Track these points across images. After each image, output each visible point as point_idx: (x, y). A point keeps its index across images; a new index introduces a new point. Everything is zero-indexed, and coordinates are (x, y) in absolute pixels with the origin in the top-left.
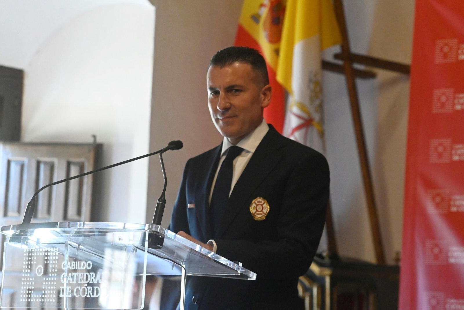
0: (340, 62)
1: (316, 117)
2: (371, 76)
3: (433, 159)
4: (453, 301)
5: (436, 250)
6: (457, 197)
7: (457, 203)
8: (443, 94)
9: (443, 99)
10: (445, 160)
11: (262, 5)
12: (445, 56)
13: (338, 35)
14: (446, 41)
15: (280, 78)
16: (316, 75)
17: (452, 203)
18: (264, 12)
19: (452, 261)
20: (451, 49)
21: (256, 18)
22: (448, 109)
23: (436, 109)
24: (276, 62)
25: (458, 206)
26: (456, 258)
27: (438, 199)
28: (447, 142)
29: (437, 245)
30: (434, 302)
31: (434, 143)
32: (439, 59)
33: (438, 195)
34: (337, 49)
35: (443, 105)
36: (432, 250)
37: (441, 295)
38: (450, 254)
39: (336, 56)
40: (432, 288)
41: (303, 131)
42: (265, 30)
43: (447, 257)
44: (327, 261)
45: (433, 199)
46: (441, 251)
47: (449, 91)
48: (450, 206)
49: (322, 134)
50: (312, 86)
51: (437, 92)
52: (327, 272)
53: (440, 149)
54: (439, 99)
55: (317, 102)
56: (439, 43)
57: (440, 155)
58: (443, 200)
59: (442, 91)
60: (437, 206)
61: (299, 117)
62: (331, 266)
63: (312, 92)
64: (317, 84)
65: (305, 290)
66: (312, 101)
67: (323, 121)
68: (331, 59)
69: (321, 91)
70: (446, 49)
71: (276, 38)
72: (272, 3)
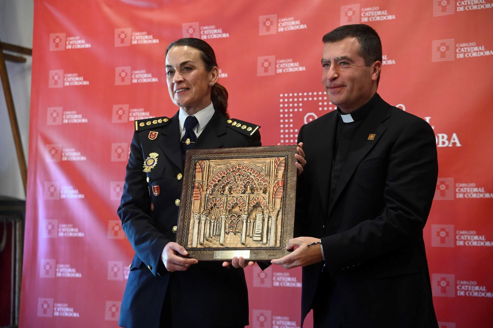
3: (50, 122)
4: (64, 226)
5: (52, 189)
6: (67, 150)
7: (67, 154)
8: (56, 74)
9: (56, 78)
10: (58, 122)
12: (57, 45)
14: (58, 34)
17: (63, 154)
19: (63, 196)
20: (61, 40)
22: (60, 85)
23: (51, 85)
25: (68, 157)
26: (66, 194)
27: (53, 152)
28: (59, 109)
29: (52, 186)
30: (50, 227)
31: (50, 110)
32: (52, 48)
33: (53, 148)
35: (56, 82)
36: (49, 189)
37: (55, 222)
38: (62, 192)
40: (49, 217)
43: (60, 194)
45: (50, 151)
46: (55, 189)
47: (60, 72)
48: (62, 156)
51: (52, 73)
53: (55, 115)
54: (53, 78)
56: (52, 36)
57: (54, 119)
58: (56, 152)
59: (55, 72)
60: (53, 156)
70: (57, 41)
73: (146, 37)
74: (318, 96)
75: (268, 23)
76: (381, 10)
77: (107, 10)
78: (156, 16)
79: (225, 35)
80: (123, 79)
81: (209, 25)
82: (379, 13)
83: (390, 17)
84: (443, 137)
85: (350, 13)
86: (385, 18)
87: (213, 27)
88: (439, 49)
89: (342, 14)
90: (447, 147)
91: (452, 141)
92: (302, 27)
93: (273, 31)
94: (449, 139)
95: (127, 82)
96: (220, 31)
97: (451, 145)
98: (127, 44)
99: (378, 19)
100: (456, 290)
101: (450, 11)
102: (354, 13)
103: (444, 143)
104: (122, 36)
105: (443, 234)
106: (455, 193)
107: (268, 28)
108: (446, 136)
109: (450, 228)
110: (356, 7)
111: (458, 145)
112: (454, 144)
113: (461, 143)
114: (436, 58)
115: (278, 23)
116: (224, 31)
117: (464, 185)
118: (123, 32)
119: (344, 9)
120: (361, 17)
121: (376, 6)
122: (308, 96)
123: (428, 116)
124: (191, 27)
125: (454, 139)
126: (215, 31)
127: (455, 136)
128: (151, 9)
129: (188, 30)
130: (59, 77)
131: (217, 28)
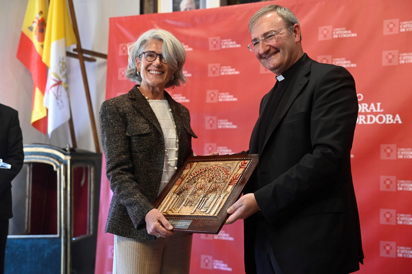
0: (76, 53)
1: (64, 80)
2: (93, 60)
8: (123, 71)
9: (123, 73)
11: (34, 22)
12: (124, 52)
13: (75, 40)
14: (124, 44)
15: (44, 60)
16: (63, 59)
18: (35, 26)
20: (126, 48)
21: (31, 29)
22: (125, 78)
23: (120, 78)
24: (42, 52)
32: (120, 53)
34: (75, 46)
35: (123, 76)
39: (74, 50)
41: (57, 87)
42: (36, 34)
44: (68, 152)
49: (67, 89)
50: (61, 65)
51: (120, 70)
52: (68, 158)
54: (121, 74)
55: (64, 73)
56: (121, 45)
61: (54, 80)
62: (71, 155)
63: (61, 67)
64: (63, 63)
65: (57, 167)
66: (61, 72)
67: (67, 82)
68: (71, 51)
69: (66, 67)
70: (124, 48)
71: (42, 39)
72: (39, 21)
76: (347, 29)
78: (191, 32)
79: (238, 46)
81: (227, 38)
82: (346, 32)
83: (353, 35)
84: (389, 117)
86: (349, 35)
87: (230, 40)
88: (387, 57)
89: (320, 32)
90: (392, 124)
91: (396, 120)
94: (394, 118)
96: (235, 43)
97: (395, 122)
99: (345, 36)
100: (397, 220)
101: (395, 31)
102: (328, 32)
103: (390, 121)
105: (388, 182)
106: (397, 155)
108: (391, 116)
109: (393, 178)
110: (330, 28)
111: (400, 122)
112: (397, 121)
113: (402, 120)
114: (385, 63)
116: (238, 43)
117: (403, 149)
119: (321, 29)
120: (333, 35)
121: (343, 27)
123: (379, 102)
124: (215, 40)
125: (397, 118)
126: (231, 43)
127: (397, 116)
128: (187, 28)
129: (212, 42)
131: (232, 41)
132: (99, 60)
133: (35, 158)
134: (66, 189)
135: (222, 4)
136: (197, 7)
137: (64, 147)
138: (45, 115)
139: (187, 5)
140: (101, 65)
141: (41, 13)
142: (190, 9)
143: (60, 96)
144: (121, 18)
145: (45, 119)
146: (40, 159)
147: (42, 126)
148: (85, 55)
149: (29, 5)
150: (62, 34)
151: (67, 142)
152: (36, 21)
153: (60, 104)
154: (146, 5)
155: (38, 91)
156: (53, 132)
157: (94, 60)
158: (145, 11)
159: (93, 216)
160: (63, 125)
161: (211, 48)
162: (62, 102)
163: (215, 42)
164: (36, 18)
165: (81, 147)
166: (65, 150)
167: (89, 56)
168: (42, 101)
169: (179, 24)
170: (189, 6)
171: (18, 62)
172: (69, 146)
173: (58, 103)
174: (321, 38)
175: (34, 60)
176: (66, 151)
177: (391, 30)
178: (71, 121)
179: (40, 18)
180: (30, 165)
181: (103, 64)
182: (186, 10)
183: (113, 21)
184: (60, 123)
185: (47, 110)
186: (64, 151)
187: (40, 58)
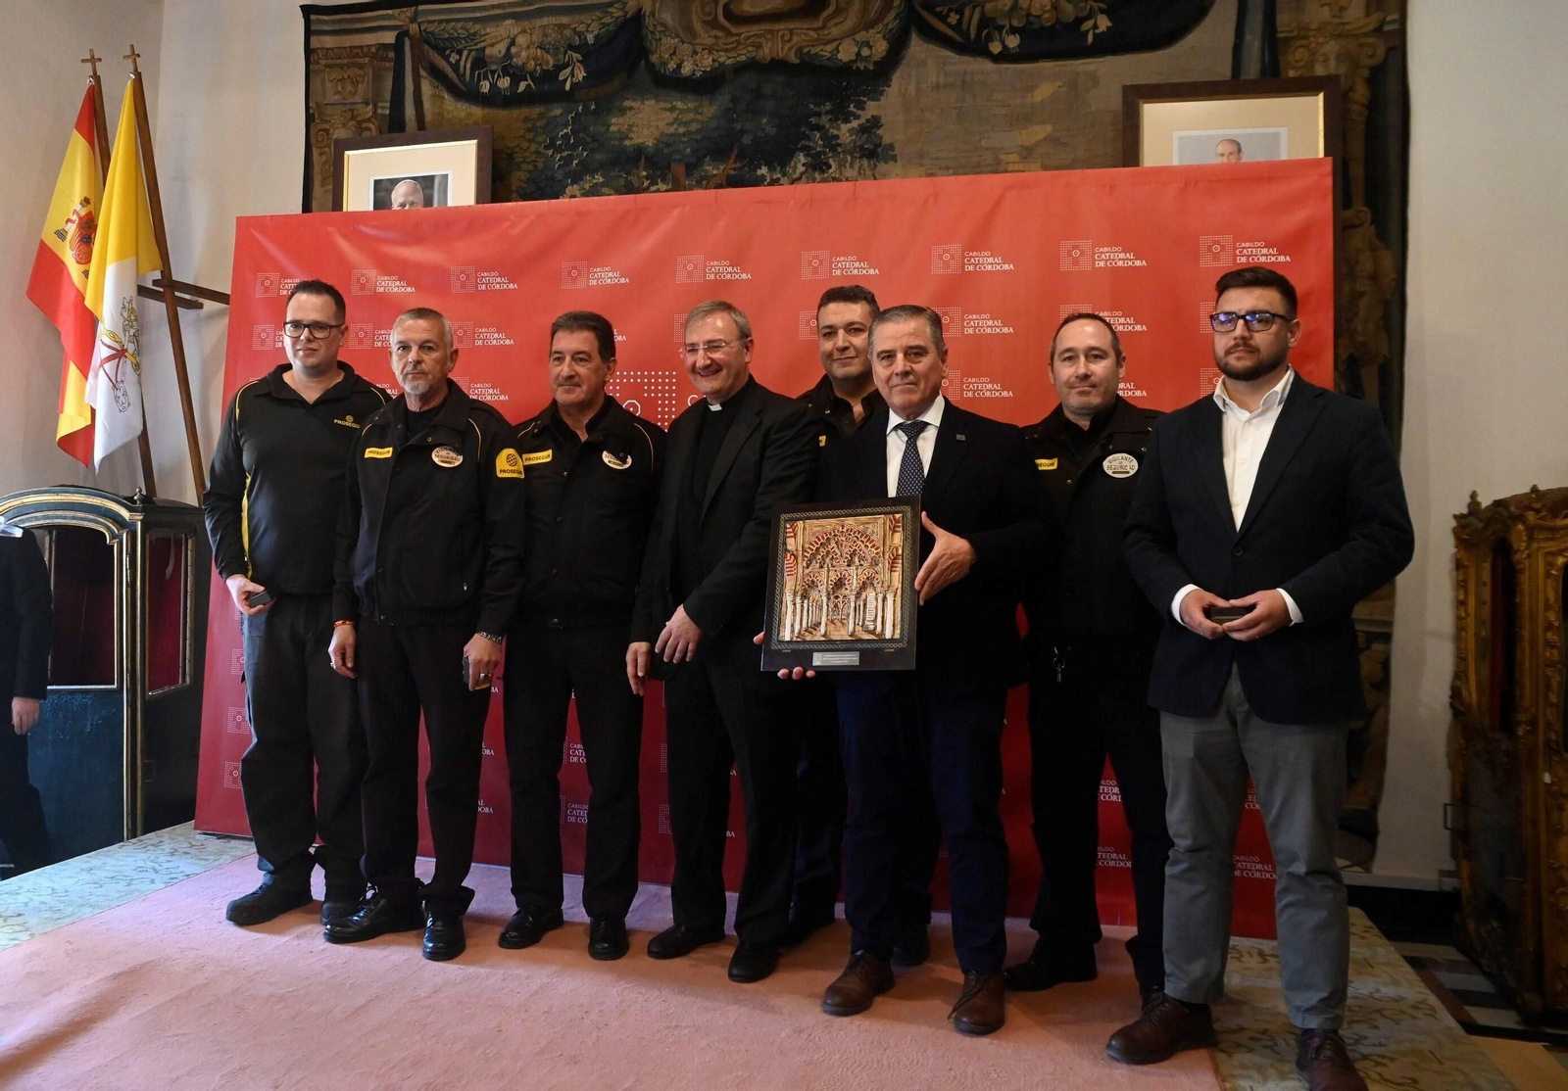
0: (159, 289)
1: (131, 348)
2: (198, 306)
8: (264, 331)
9: (263, 335)
11: (69, 220)
12: (266, 290)
13: (158, 260)
14: (268, 274)
15: (88, 303)
16: (130, 302)
18: (72, 229)
20: (271, 283)
21: (61, 235)
22: (268, 346)
23: (257, 346)
24: (86, 285)
32: (259, 294)
34: (157, 275)
35: (263, 342)
39: (155, 283)
41: (114, 362)
42: (72, 248)
44: (139, 504)
47: (269, 327)
49: (137, 367)
50: (126, 314)
51: (259, 328)
52: (139, 517)
54: (259, 337)
55: (132, 331)
56: (260, 276)
59: (261, 327)
61: (109, 347)
62: (143, 510)
63: (125, 320)
64: (132, 311)
65: (113, 536)
66: (125, 330)
67: (138, 352)
68: (150, 285)
69: (136, 320)
70: (267, 283)
71: (85, 258)
72: (80, 218)
73: (398, 283)
74: (643, 377)
75: (574, 273)
76: (733, 265)
77: (344, 245)
78: (413, 254)
79: (512, 286)
80: (361, 342)
81: (489, 269)
82: (730, 269)
83: (744, 276)
85: (690, 267)
86: (737, 277)
87: (496, 273)
88: (808, 322)
89: (680, 266)
92: (623, 280)
93: (581, 284)
95: (366, 346)
96: (505, 279)
98: (367, 293)
99: (728, 276)
102: (696, 267)
104: (363, 280)
107: (574, 280)
110: (700, 258)
114: (804, 333)
115: (589, 273)
116: (511, 280)
118: (363, 275)
119: (682, 260)
120: (705, 273)
121: (725, 260)
122: (628, 377)
124: (463, 272)
126: (498, 280)
128: (406, 244)
129: (458, 276)
130: (268, 334)
131: (501, 275)
132: (210, 305)
133: (65, 518)
134: (132, 585)
135: (479, 200)
136: (428, 202)
137: (128, 494)
138: (89, 423)
139: (405, 195)
140: (214, 316)
141: (86, 201)
142: (412, 204)
143: (122, 381)
144: (264, 217)
145: (89, 432)
146: (74, 518)
147: (80, 448)
148: (177, 294)
149: (60, 184)
150: (131, 249)
151: (134, 484)
152: (74, 217)
153: (122, 398)
154: (317, 190)
155: (73, 371)
156: (103, 460)
157: (200, 306)
158: (315, 205)
159: (190, 645)
160: (126, 446)
161: (456, 288)
162: (125, 394)
163: (463, 277)
164: (75, 212)
165: (164, 494)
166: (131, 499)
167: (187, 297)
168: (81, 392)
169: (390, 235)
170: (411, 199)
171: (29, 305)
172: (140, 491)
173: (117, 398)
174: (681, 278)
175: (67, 300)
176: (135, 502)
177: (815, 271)
178: (144, 438)
179: (83, 213)
180: (51, 534)
181: (219, 314)
182: (403, 205)
183: (244, 224)
184: (119, 442)
185: (93, 412)
186: (129, 503)
187: (81, 297)
